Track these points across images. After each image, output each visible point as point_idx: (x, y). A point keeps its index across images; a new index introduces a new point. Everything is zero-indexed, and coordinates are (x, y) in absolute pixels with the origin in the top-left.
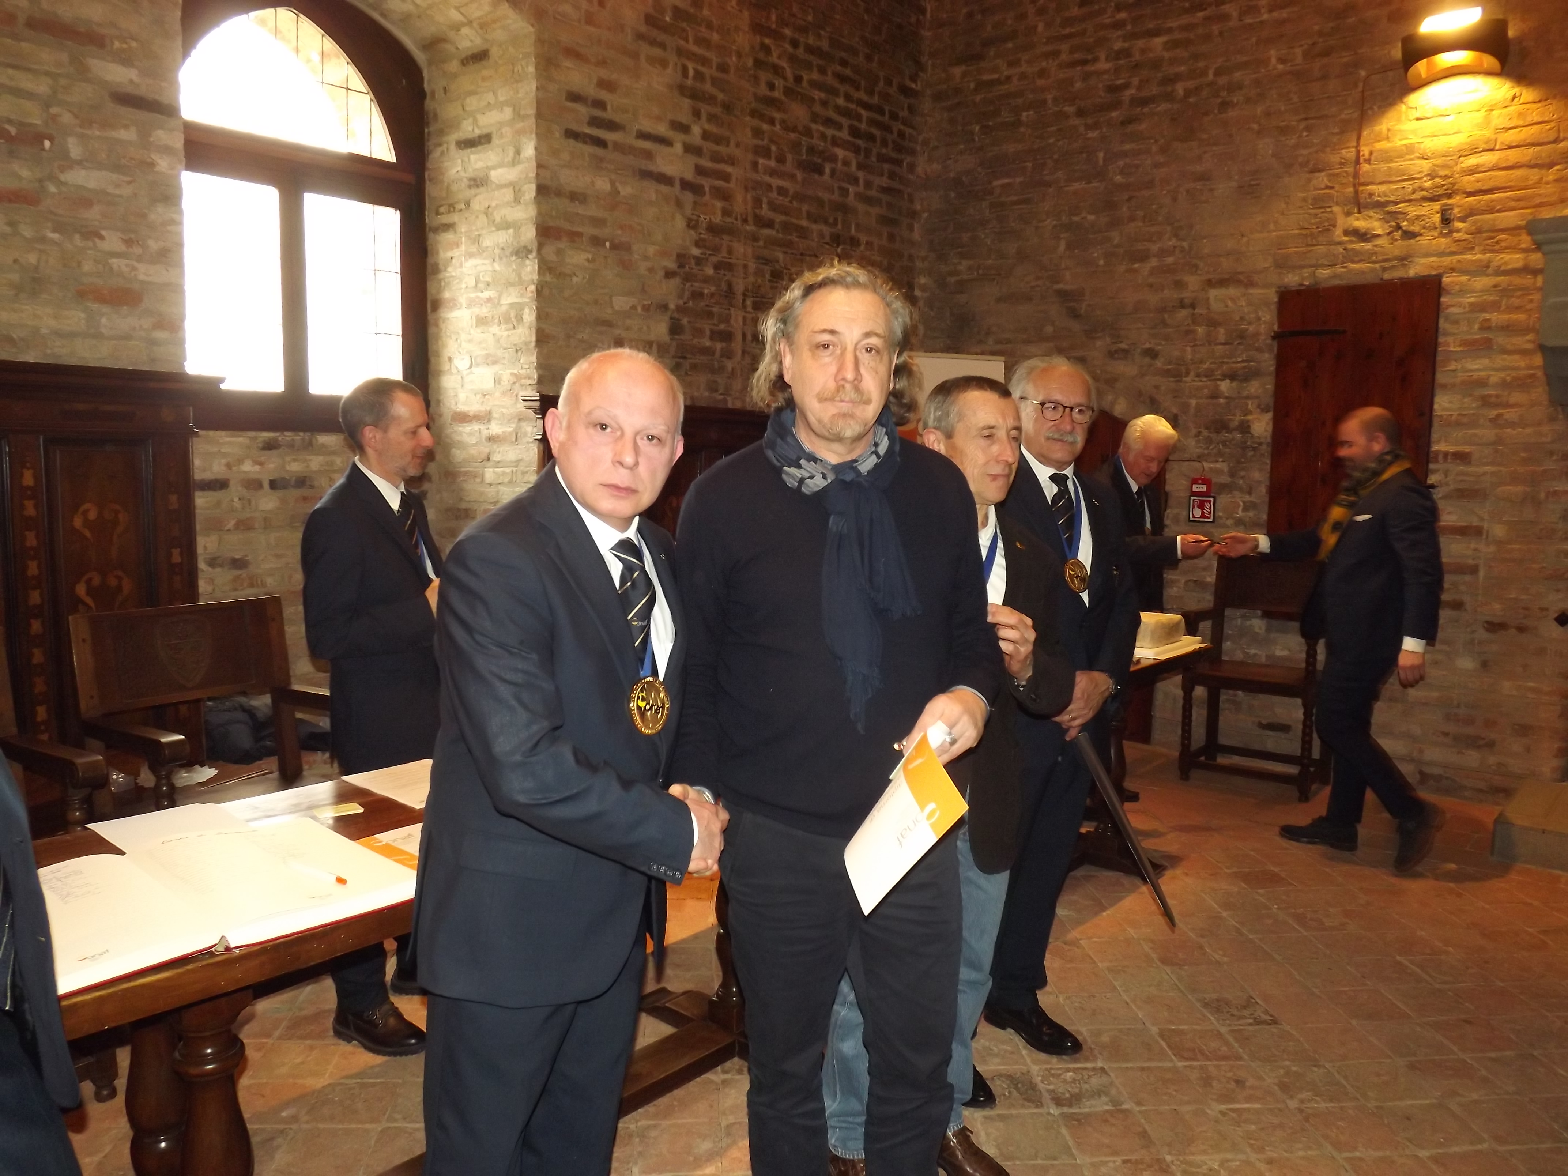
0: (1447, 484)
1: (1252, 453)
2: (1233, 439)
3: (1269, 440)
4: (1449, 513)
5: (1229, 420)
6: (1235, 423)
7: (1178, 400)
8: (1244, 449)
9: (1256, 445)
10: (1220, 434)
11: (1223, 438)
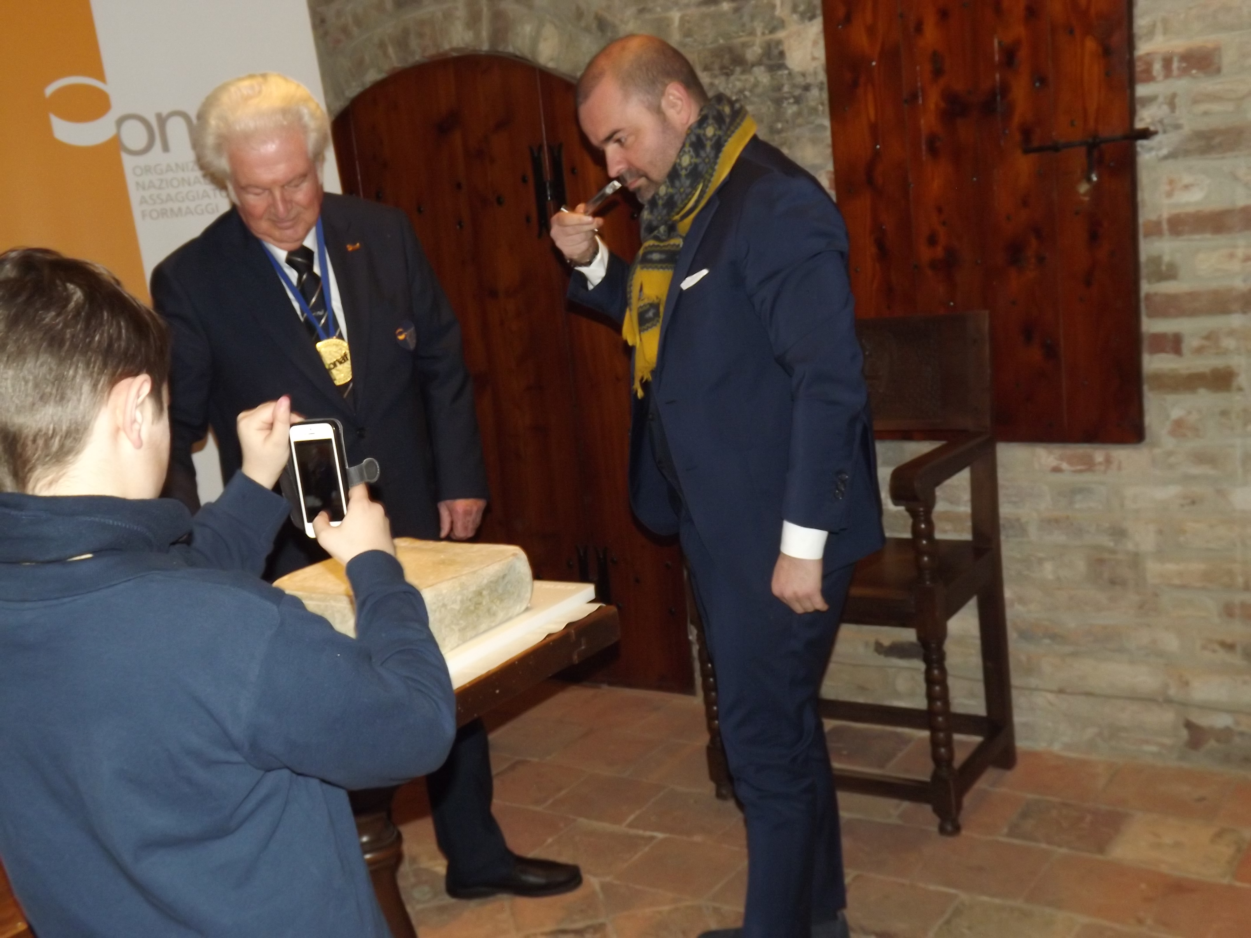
0: (1177, 127)
1: (795, 108)
2: (756, 84)
3: (822, 77)
4: (1187, 187)
5: (744, 45)
6: (753, 53)
7: (648, 16)
8: (778, 102)
9: (797, 92)
10: (732, 78)
11: (739, 85)
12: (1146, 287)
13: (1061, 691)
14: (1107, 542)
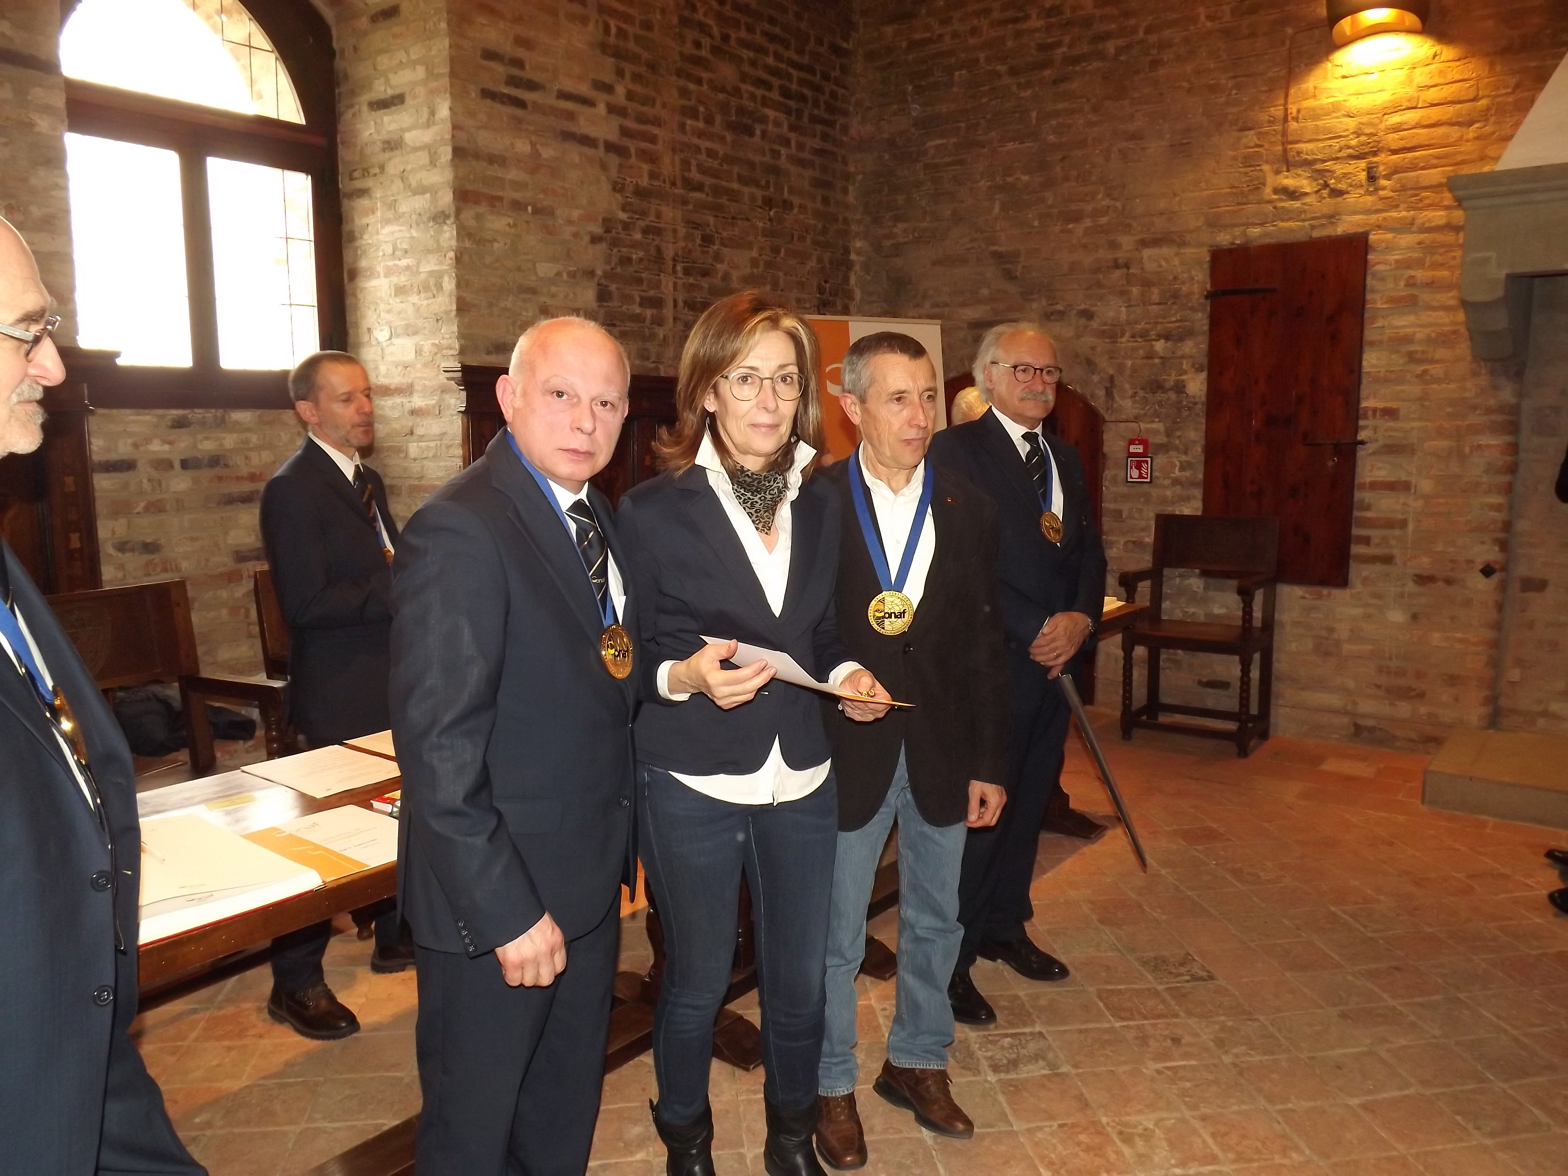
0: (1377, 440)
1: (1187, 413)
2: (1169, 399)
3: (1204, 399)
4: (1379, 468)
5: (1165, 380)
6: (1170, 383)
7: (1114, 361)
8: (1179, 409)
9: (1191, 405)
10: (1156, 395)
11: (1159, 398)
12: (1356, 513)
13: (1293, 707)
14: (1324, 633)
